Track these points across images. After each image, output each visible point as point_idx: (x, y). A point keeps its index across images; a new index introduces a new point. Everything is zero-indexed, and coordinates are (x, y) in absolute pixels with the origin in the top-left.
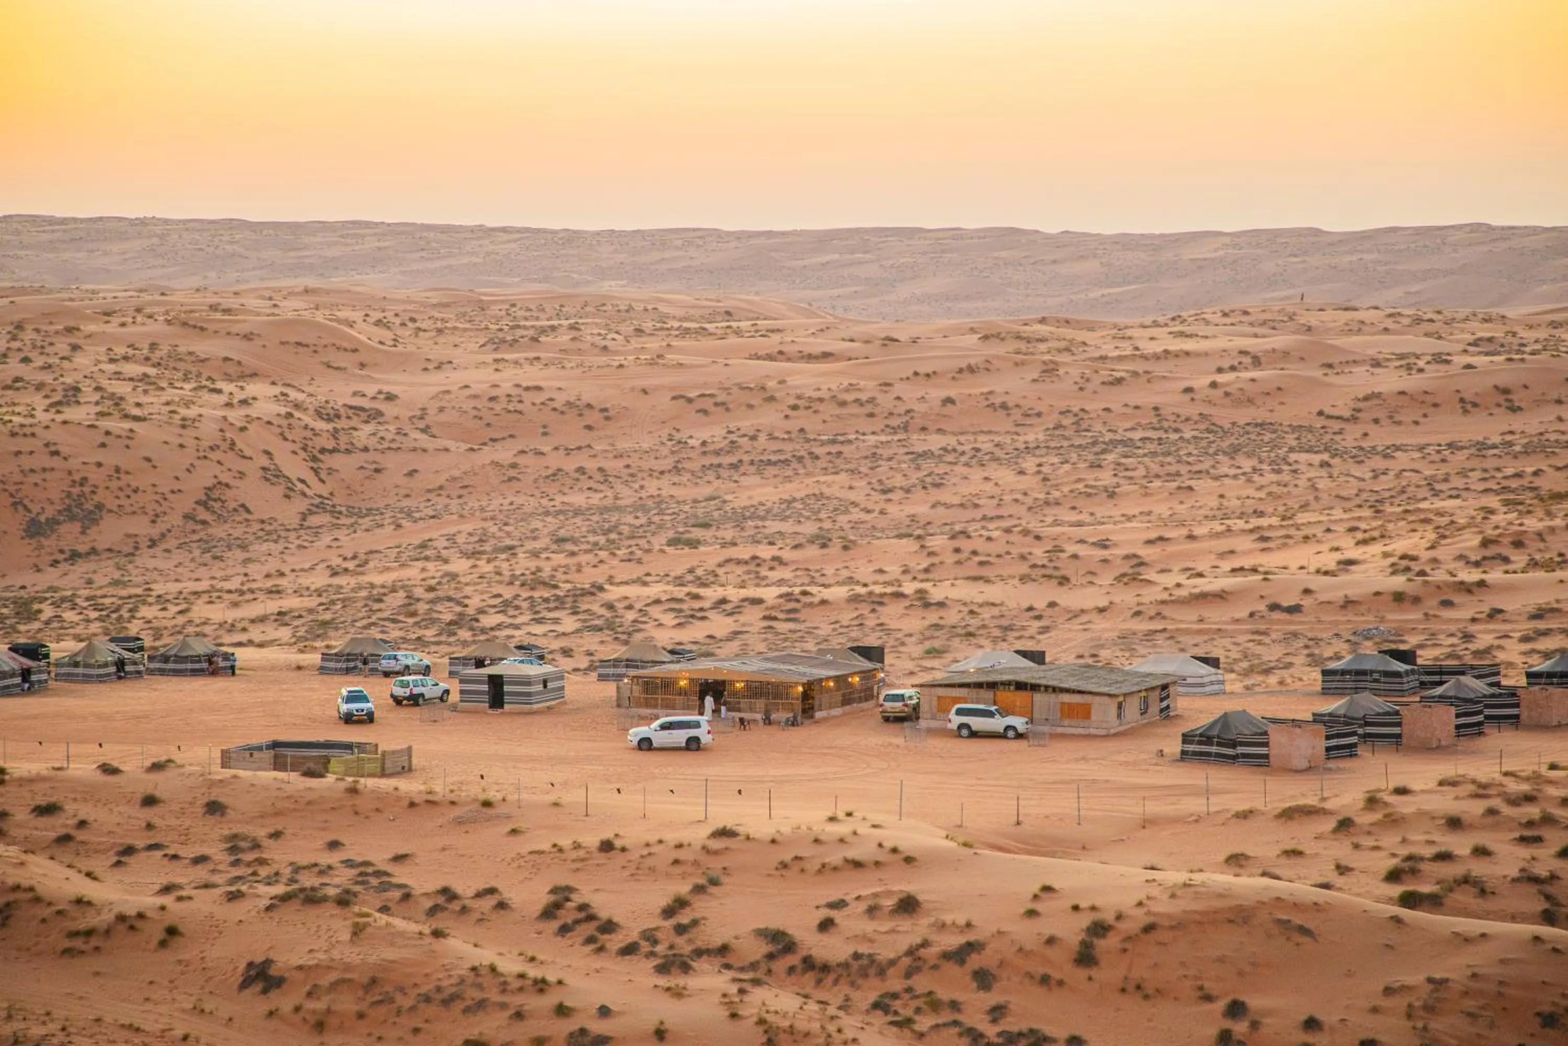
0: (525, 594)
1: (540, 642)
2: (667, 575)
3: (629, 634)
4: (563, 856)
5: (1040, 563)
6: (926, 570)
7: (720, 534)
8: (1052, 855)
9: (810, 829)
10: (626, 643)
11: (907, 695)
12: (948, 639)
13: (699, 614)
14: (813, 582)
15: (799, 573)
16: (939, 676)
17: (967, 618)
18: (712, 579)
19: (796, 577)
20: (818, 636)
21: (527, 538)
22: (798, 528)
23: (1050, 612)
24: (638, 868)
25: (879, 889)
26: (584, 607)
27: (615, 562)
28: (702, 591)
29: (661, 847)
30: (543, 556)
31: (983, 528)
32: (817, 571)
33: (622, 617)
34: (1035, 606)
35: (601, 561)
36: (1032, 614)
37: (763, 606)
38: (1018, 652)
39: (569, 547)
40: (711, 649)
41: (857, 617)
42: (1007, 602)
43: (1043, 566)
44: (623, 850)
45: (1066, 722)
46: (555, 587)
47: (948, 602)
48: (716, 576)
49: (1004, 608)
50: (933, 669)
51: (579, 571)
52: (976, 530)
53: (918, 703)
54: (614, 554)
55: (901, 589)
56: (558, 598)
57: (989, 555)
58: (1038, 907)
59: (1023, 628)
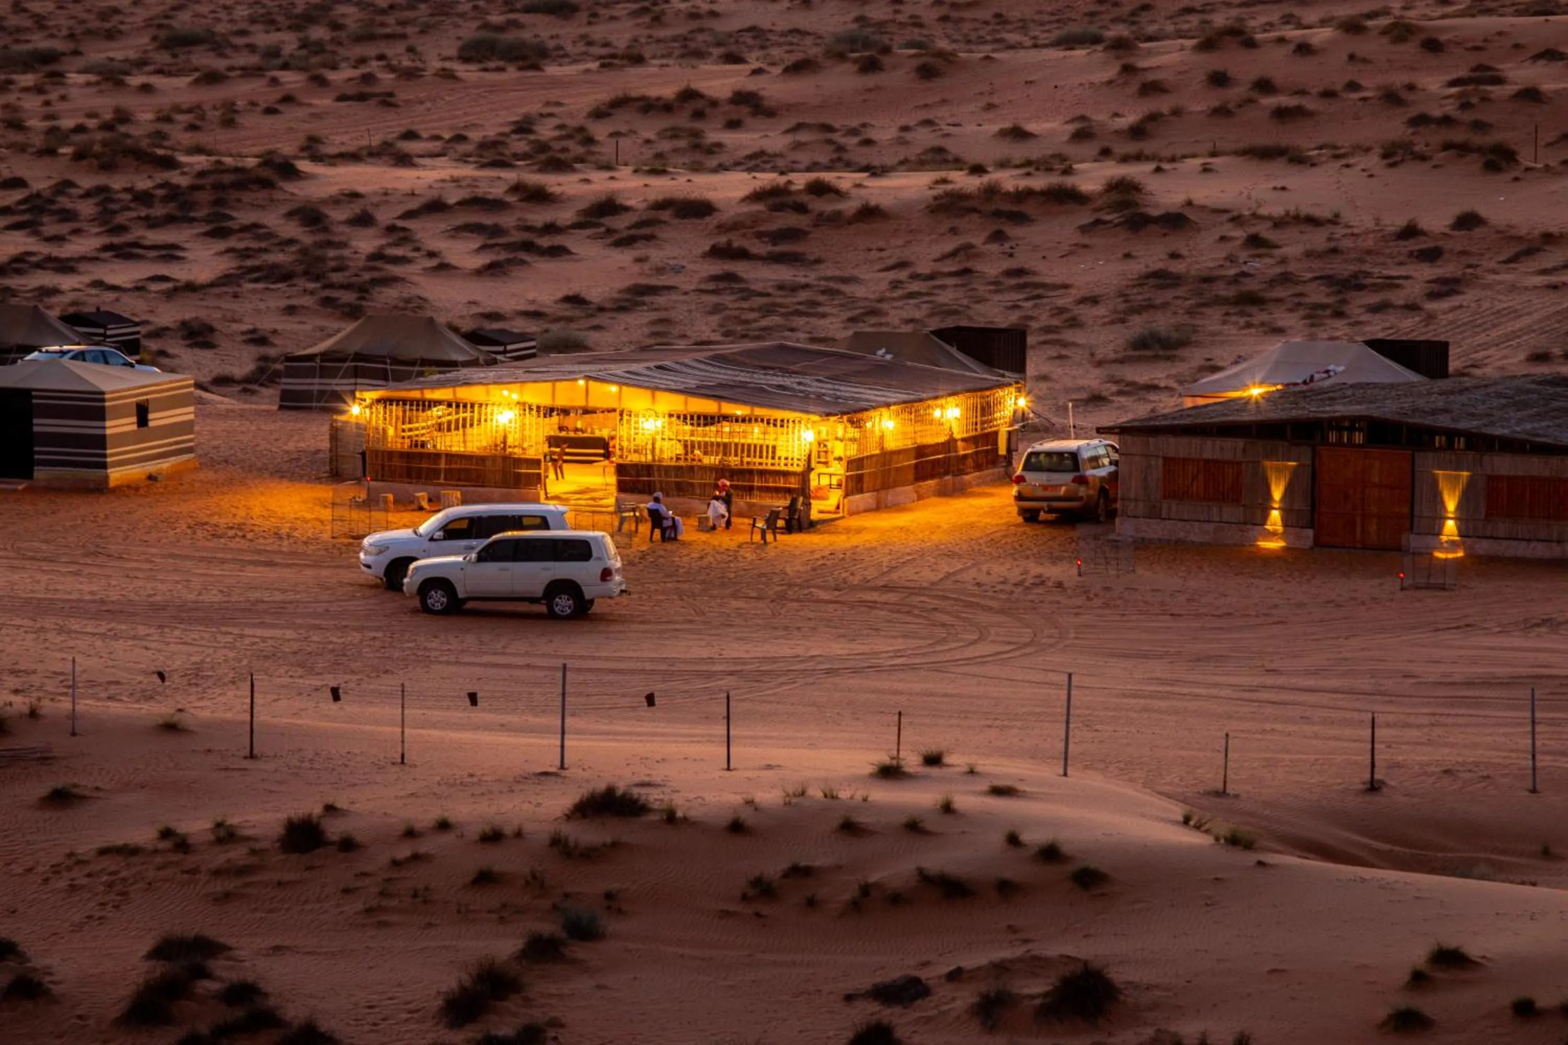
0: (87, 182)
1: (130, 306)
2: (460, 138)
3: (363, 290)
4: (190, 861)
5: (1437, 113)
6: (1137, 132)
7: (598, 32)
8: (1463, 869)
9: (830, 796)
10: (353, 313)
11: (1086, 455)
12: (1190, 313)
13: (545, 242)
14: (841, 161)
15: (803, 137)
16: (1166, 404)
17: (1243, 255)
18: (576, 149)
19: (798, 146)
20: (853, 299)
21: (90, 33)
22: (802, 20)
23: (1460, 240)
24: (383, 894)
25: (1005, 953)
26: (245, 217)
27: (324, 102)
28: (553, 182)
29: (447, 839)
30: (135, 80)
31: (1288, 19)
32: (853, 132)
33: (343, 245)
34: (1424, 223)
35: (288, 99)
36: (1414, 245)
37: (711, 221)
38: (1378, 345)
39: (204, 59)
40: (574, 331)
41: (953, 254)
42: (1348, 215)
43: (1446, 121)
44: (348, 845)
45: (1502, 528)
46: (169, 163)
47: (1192, 215)
48: (589, 141)
49: (1339, 231)
50: (1152, 388)
51: (229, 122)
52: (1270, 26)
53: (1114, 476)
54: (320, 82)
55: (1069, 181)
56: (173, 193)
57: (1302, 92)
58: (1427, 1004)
59: (1391, 283)
